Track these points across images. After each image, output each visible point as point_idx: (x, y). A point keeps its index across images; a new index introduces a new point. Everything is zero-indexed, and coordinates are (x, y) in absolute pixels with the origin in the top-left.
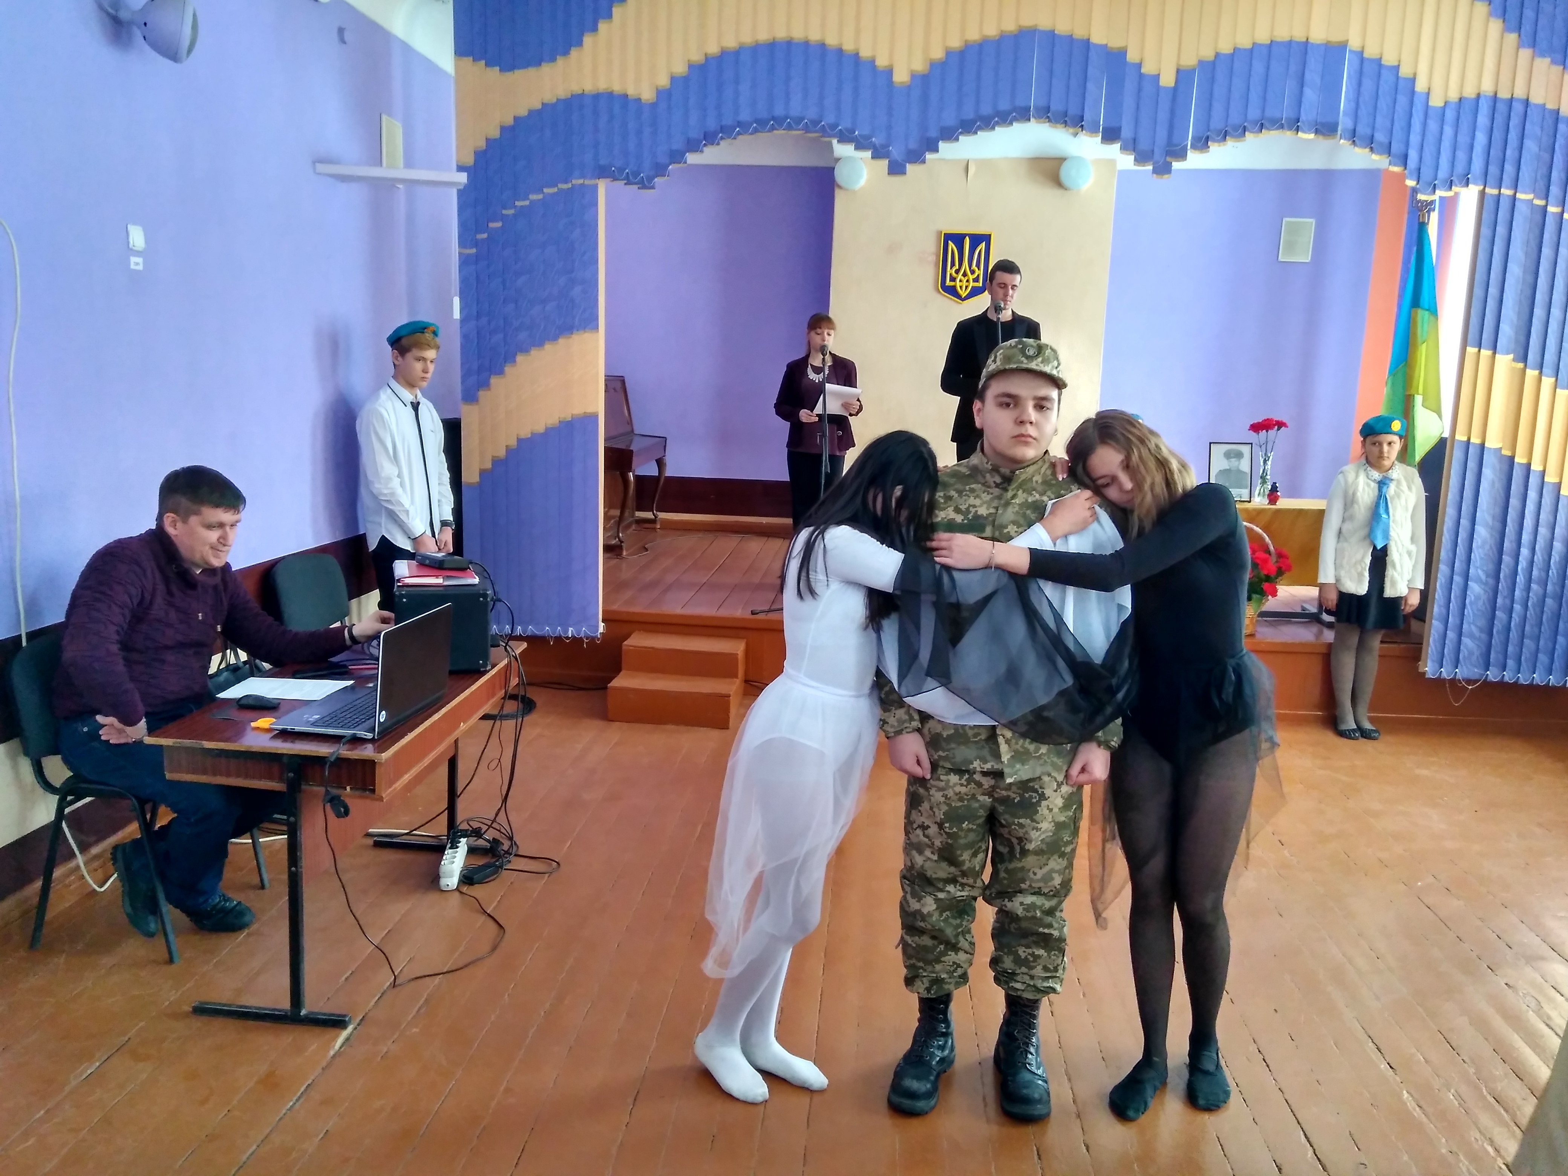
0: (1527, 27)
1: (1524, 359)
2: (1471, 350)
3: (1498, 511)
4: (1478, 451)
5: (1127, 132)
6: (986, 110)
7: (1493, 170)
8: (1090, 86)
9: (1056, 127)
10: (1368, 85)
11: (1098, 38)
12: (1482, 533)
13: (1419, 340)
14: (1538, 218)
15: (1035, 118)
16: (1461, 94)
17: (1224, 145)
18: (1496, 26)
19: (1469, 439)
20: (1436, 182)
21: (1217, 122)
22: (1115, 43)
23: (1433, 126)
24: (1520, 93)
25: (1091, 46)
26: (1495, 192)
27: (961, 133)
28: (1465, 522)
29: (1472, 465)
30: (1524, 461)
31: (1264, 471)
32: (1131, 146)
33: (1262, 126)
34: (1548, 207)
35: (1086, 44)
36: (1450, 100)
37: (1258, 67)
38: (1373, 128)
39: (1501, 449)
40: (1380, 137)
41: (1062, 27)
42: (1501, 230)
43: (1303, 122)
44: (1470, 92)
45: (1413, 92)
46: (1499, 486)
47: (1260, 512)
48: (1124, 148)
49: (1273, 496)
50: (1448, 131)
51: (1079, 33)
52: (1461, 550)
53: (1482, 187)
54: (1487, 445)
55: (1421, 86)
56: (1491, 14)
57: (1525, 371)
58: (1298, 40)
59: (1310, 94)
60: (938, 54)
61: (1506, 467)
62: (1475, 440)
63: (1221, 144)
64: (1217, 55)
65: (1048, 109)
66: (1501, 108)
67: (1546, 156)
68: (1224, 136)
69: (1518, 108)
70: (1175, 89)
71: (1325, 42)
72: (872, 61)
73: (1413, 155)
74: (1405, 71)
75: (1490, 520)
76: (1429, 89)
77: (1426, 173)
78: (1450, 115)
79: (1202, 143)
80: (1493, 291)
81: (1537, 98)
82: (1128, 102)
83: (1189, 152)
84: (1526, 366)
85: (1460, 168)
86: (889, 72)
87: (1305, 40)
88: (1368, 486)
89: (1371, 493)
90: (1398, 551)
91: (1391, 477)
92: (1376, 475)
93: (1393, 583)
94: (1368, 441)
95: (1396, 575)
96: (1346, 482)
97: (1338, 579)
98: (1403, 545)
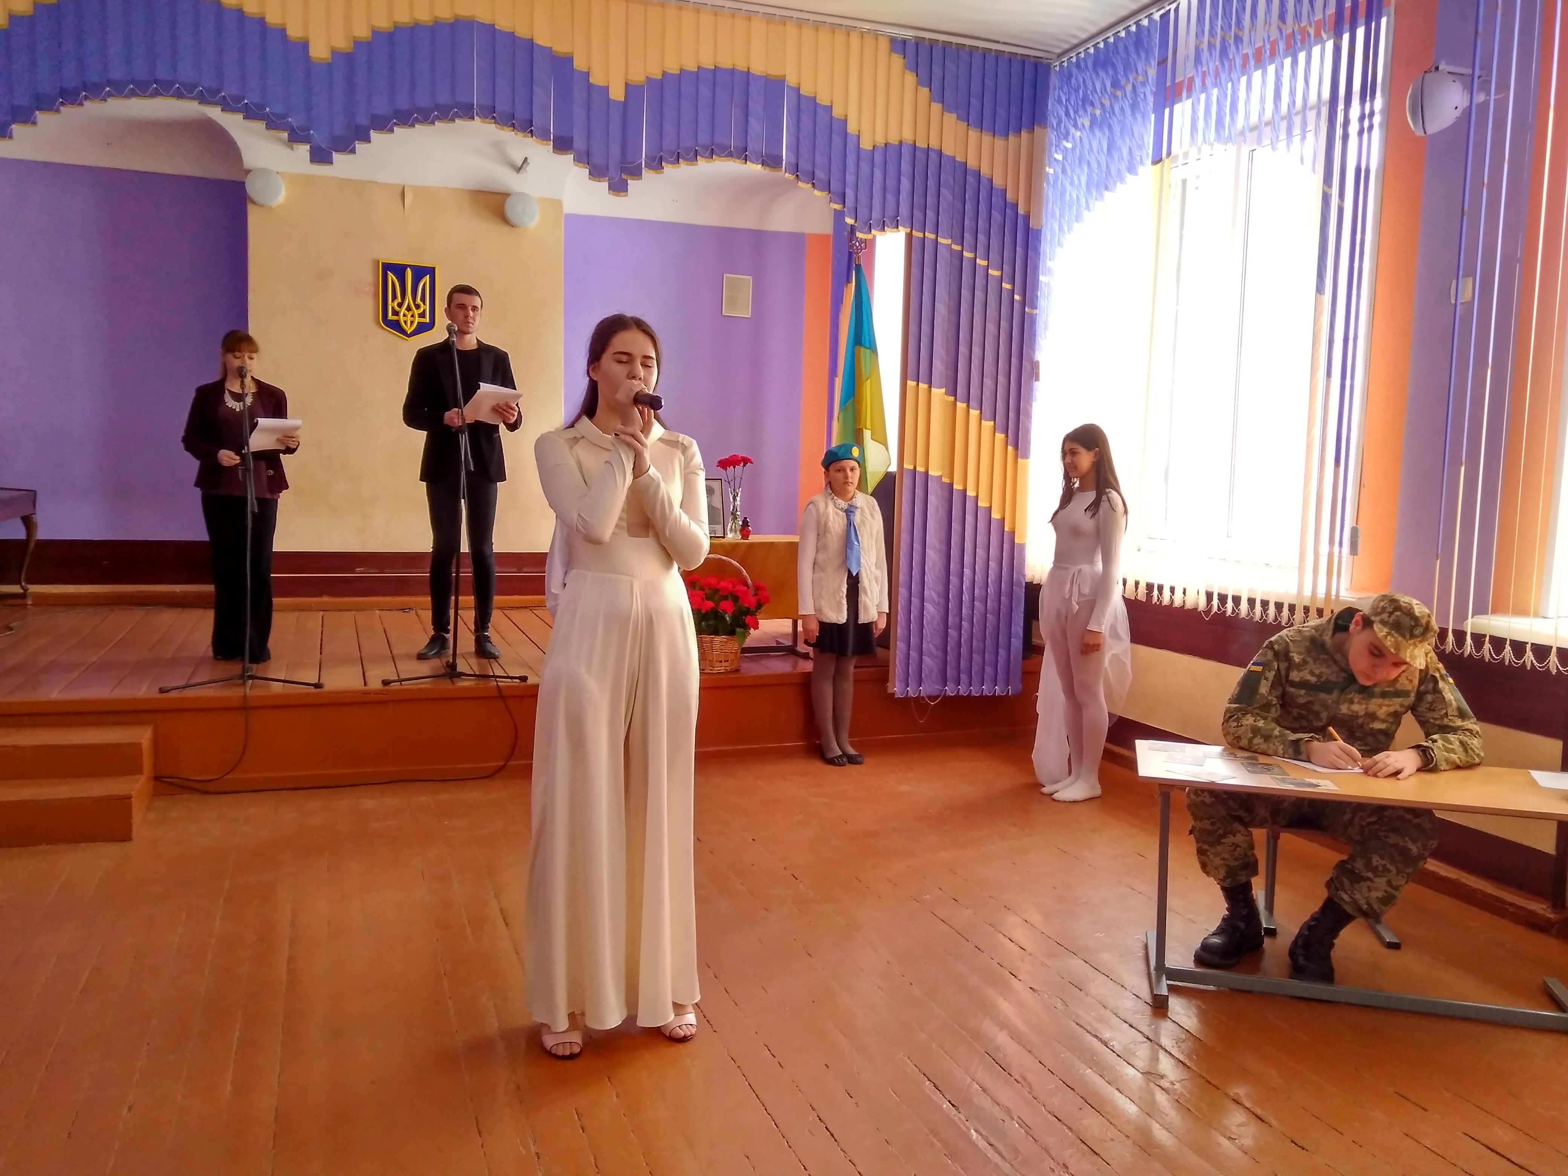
0: (936, 82)
1: (955, 394)
2: (911, 384)
3: (943, 535)
4: (923, 478)
5: (579, 143)
6: (423, 101)
7: (918, 214)
8: (537, 90)
9: (503, 130)
10: (806, 122)
11: (542, 40)
12: (933, 556)
13: (864, 377)
14: (956, 262)
15: (479, 117)
16: (887, 140)
17: (678, 167)
18: (910, 78)
19: (915, 468)
20: (871, 222)
21: (669, 143)
22: (561, 47)
23: (865, 167)
24: (934, 144)
25: (535, 46)
26: (921, 235)
27: (396, 124)
28: (917, 546)
29: (919, 492)
30: (960, 487)
31: (734, 507)
32: (585, 158)
33: (712, 153)
34: (964, 252)
35: (530, 44)
36: (878, 144)
37: (705, 91)
38: (814, 164)
39: (941, 476)
40: (820, 174)
41: (503, 23)
42: (928, 271)
43: (751, 152)
44: (894, 139)
45: (846, 134)
46: (943, 512)
47: (734, 546)
48: (578, 160)
49: (745, 533)
50: (878, 173)
51: (522, 32)
52: (916, 573)
53: (909, 230)
54: (930, 473)
55: (852, 128)
56: (906, 67)
57: (956, 404)
58: (740, 68)
59: (755, 126)
60: (362, 32)
61: (946, 494)
62: (920, 469)
63: (675, 165)
64: (664, 74)
65: (493, 109)
66: (920, 156)
67: (959, 205)
68: (677, 158)
69: (933, 156)
70: (625, 104)
71: (765, 75)
72: (283, 31)
73: (850, 194)
74: (837, 112)
75: (937, 544)
76: (859, 131)
77: (863, 211)
78: (878, 158)
79: (656, 164)
80: (925, 328)
81: (948, 151)
82: (579, 113)
83: (643, 171)
84: (956, 399)
85: (890, 210)
86: (305, 45)
87: (747, 70)
88: (837, 514)
89: (841, 521)
90: (867, 577)
91: (855, 505)
92: (843, 504)
93: (866, 609)
94: (831, 468)
95: (867, 600)
96: (818, 511)
97: (818, 610)
98: (871, 571)
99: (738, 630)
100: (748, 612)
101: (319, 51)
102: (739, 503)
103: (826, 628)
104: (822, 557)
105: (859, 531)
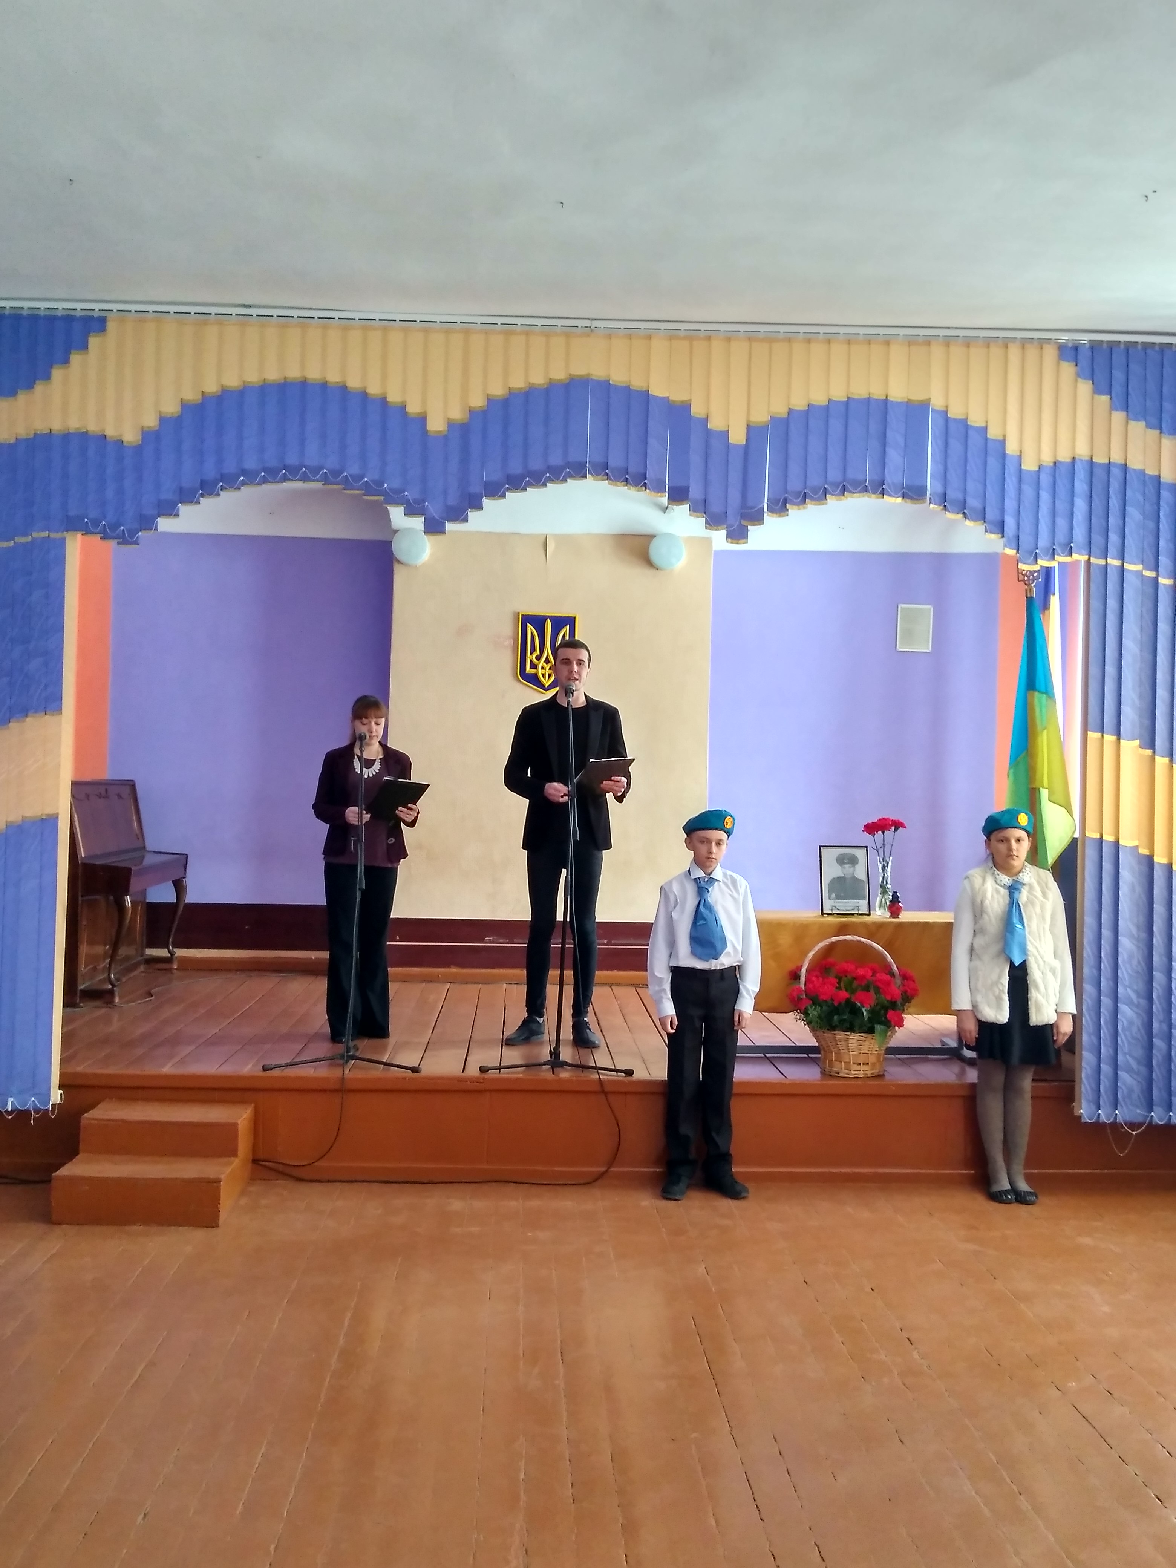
0: (1117, 388)
1: (1152, 745)
2: (1093, 736)
3: (1142, 919)
4: (1113, 849)
5: (695, 492)
6: (536, 464)
7: (1097, 539)
8: (652, 441)
9: (616, 485)
10: (955, 446)
11: (657, 390)
12: (1128, 945)
13: (1039, 728)
14: (1150, 590)
15: (592, 475)
16: (1055, 457)
17: (804, 508)
18: (1085, 388)
19: (1102, 837)
20: (1037, 551)
21: (795, 484)
22: (677, 396)
23: (1028, 491)
24: (1117, 457)
25: (650, 396)
26: (1102, 562)
27: (508, 490)
28: (1106, 933)
29: (1107, 866)
30: (1164, 861)
31: (883, 878)
32: (701, 507)
33: (844, 490)
34: (1159, 578)
35: (646, 396)
36: (1044, 464)
37: (836, 426)
38: (965, 491)
39: (1137, 847)
40: (973, 502)
41: (618, 377)
42: (1112, 603)
43: (889, 486)
44: (1064, 456)
45: (1004, 455)
46: (1139, 890)
47: (880, 926)
48: (694, 510)
49: (894, 907)
50: (1045, 496)
51: (637, 383)
52: (1106, 965)
53: (1086, 557)
54: (1121, 842)
55: (1011, 448)
56: (1078, 375)
57: (1154, 758)
58: (876, 397)
59: (894, 456)
60: (478, 401)
61: (1145, 869)
62: (1108, 837)
63: (801, 507)
64: (790, 411)
65: (606, 466)
66: (1099, 473)
67: (1151, 525)
68: (803, 498)
69: (1116, 472)
70: (747, 447)
71: (906, 400)
72: (403, 407)
73: (1010, 522)
74: (993, 433)
75: (1134, 930)
76: (1021, 452)
77: (1026, 540)
78: (1045, 479)
79: (780, 506)
80: (1110, 670)
81: (1135, 464)
82: (695, 459)
83: (765, 515)
84: (1154, 752)
85: (1061, 537)
86: (422, 419)
87: (885, 398)
88: (998, 892)
89: (1001, 900)
90: (1039, 969)
91: (1021, 881)
92: (1005, 879)
93: (1038, 1009)
94: (993, 837)
95: (1040, 997)
96: (972, 888)
97: (975, 1006)
98: (1044, 962)
99: (878, 1027)
100: (893, 1005)
101: (436, 425)
102: (889, 874)
103: (986, 1028)
104: (979, 942)
105: (1025, 912)
